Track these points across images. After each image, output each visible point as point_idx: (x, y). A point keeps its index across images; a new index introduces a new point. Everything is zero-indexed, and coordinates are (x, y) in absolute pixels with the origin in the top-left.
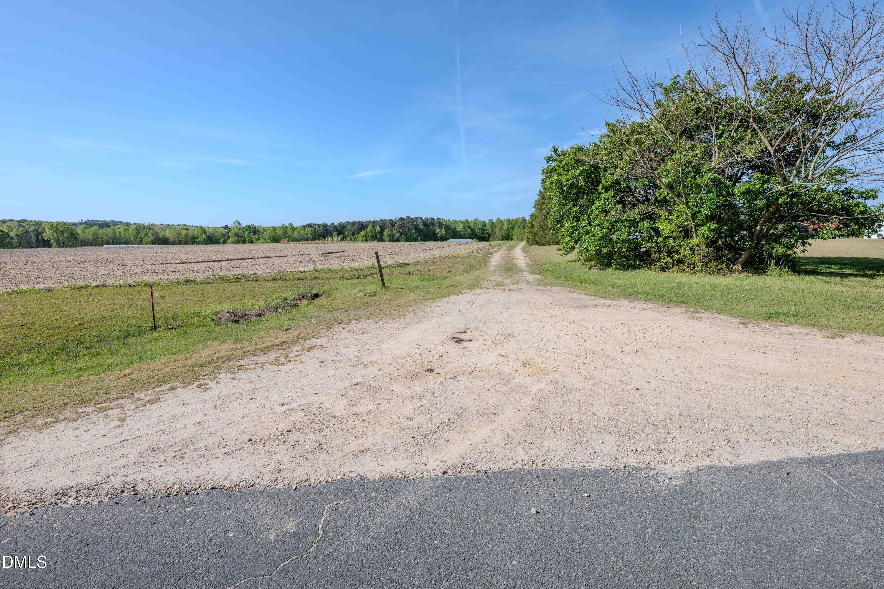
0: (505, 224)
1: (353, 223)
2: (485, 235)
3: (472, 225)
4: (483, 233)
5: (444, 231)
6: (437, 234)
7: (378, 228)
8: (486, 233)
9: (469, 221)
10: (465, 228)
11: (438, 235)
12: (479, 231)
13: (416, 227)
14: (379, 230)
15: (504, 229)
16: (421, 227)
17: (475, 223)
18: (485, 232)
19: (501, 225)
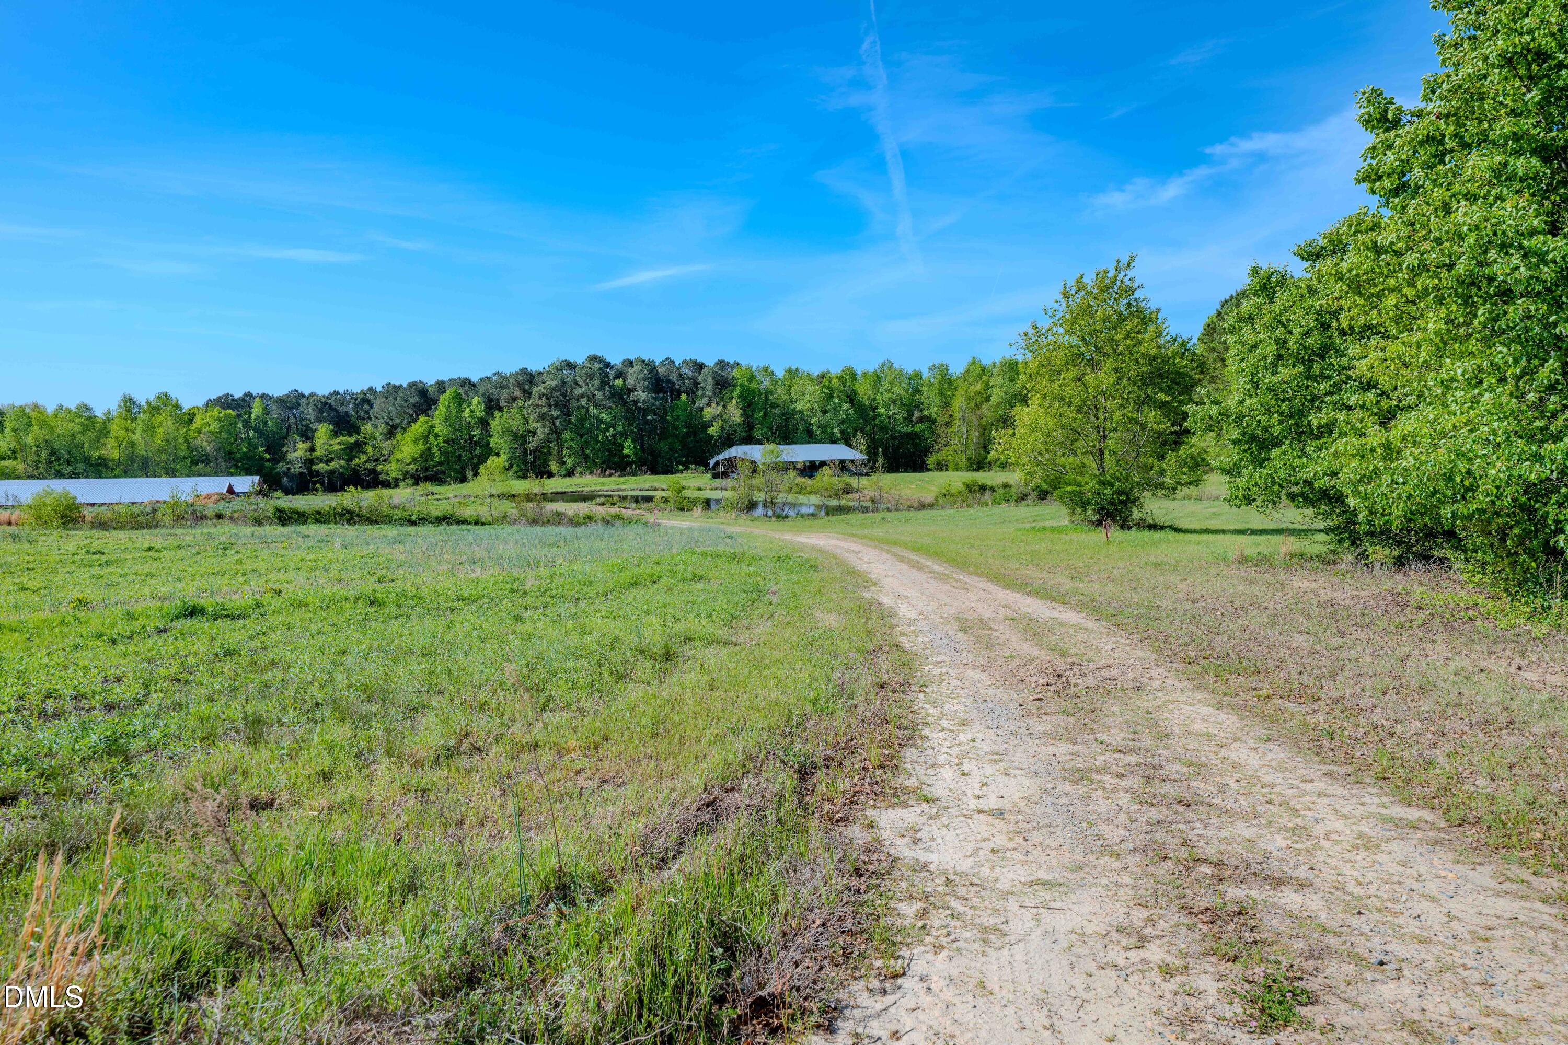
0: (997, 380)
1: (393, 391)
2: (918, 428)
3: (863, 390)
4: (909, 420)
5: (735, 413)
6: (709, 424)
7: (476, 404)
8: (922, 420)
9: (859, 370)
10: (830, 397)
11: (712, 431)
12: (894, 410)
13: (620, 396)
14: (480, 412)
15: (994, 400)
16: (642, 396)
17: (877, 379)
18: (917, 414)
19: (979, 386)
